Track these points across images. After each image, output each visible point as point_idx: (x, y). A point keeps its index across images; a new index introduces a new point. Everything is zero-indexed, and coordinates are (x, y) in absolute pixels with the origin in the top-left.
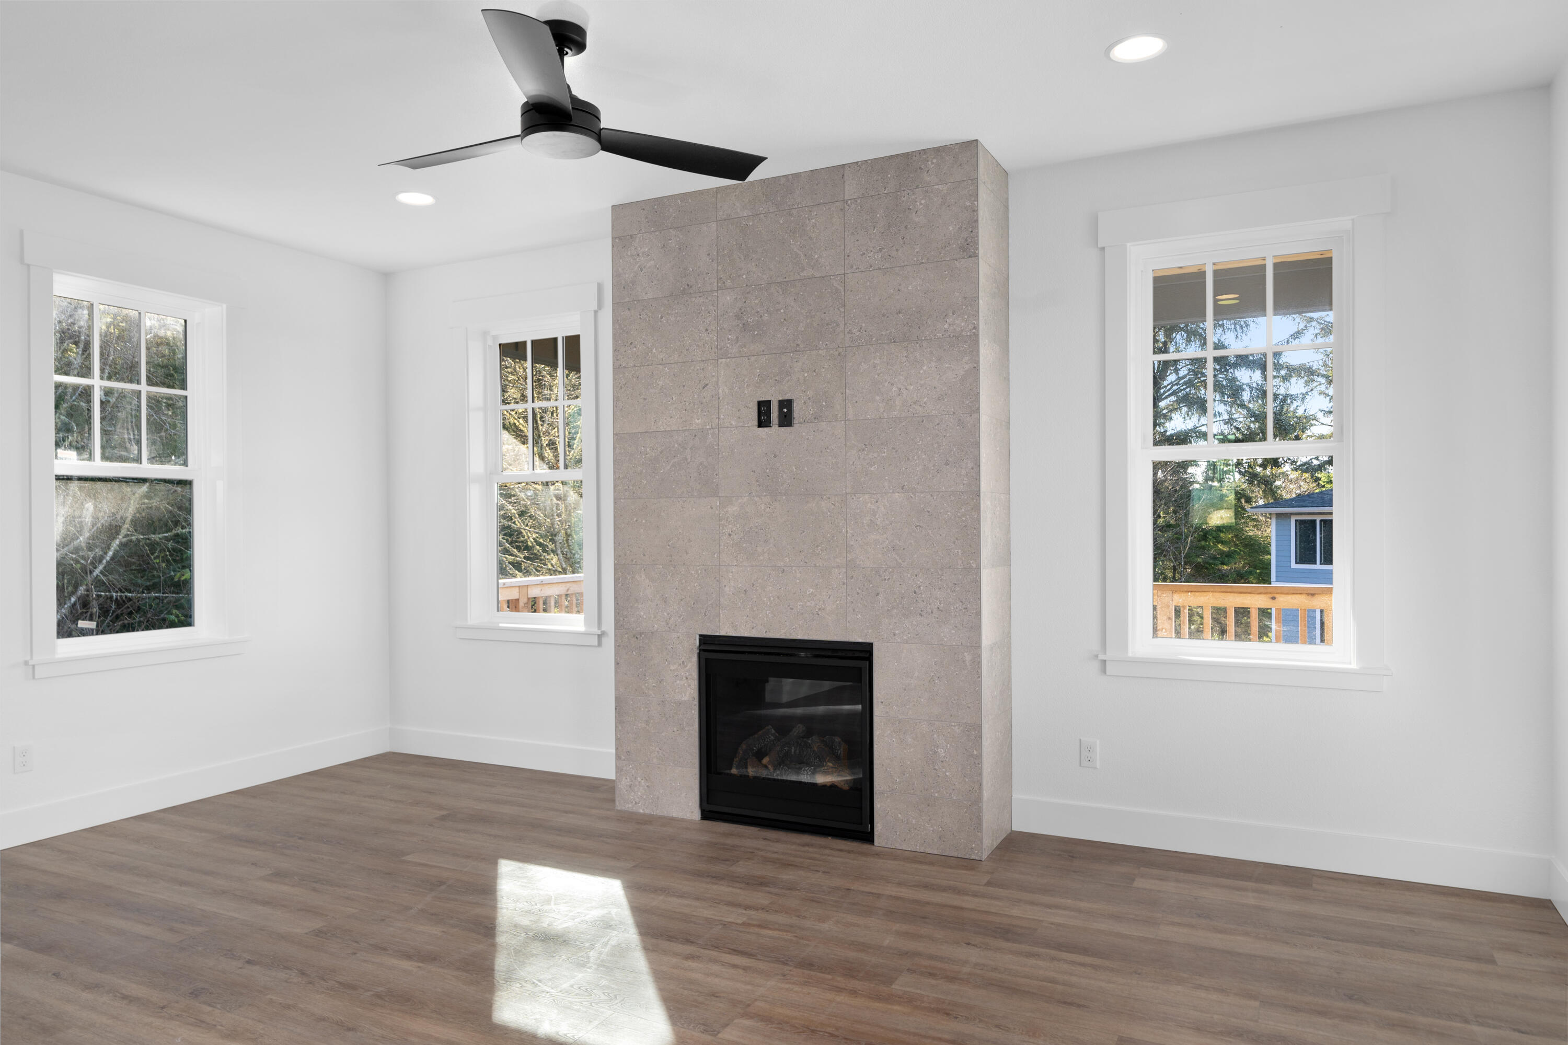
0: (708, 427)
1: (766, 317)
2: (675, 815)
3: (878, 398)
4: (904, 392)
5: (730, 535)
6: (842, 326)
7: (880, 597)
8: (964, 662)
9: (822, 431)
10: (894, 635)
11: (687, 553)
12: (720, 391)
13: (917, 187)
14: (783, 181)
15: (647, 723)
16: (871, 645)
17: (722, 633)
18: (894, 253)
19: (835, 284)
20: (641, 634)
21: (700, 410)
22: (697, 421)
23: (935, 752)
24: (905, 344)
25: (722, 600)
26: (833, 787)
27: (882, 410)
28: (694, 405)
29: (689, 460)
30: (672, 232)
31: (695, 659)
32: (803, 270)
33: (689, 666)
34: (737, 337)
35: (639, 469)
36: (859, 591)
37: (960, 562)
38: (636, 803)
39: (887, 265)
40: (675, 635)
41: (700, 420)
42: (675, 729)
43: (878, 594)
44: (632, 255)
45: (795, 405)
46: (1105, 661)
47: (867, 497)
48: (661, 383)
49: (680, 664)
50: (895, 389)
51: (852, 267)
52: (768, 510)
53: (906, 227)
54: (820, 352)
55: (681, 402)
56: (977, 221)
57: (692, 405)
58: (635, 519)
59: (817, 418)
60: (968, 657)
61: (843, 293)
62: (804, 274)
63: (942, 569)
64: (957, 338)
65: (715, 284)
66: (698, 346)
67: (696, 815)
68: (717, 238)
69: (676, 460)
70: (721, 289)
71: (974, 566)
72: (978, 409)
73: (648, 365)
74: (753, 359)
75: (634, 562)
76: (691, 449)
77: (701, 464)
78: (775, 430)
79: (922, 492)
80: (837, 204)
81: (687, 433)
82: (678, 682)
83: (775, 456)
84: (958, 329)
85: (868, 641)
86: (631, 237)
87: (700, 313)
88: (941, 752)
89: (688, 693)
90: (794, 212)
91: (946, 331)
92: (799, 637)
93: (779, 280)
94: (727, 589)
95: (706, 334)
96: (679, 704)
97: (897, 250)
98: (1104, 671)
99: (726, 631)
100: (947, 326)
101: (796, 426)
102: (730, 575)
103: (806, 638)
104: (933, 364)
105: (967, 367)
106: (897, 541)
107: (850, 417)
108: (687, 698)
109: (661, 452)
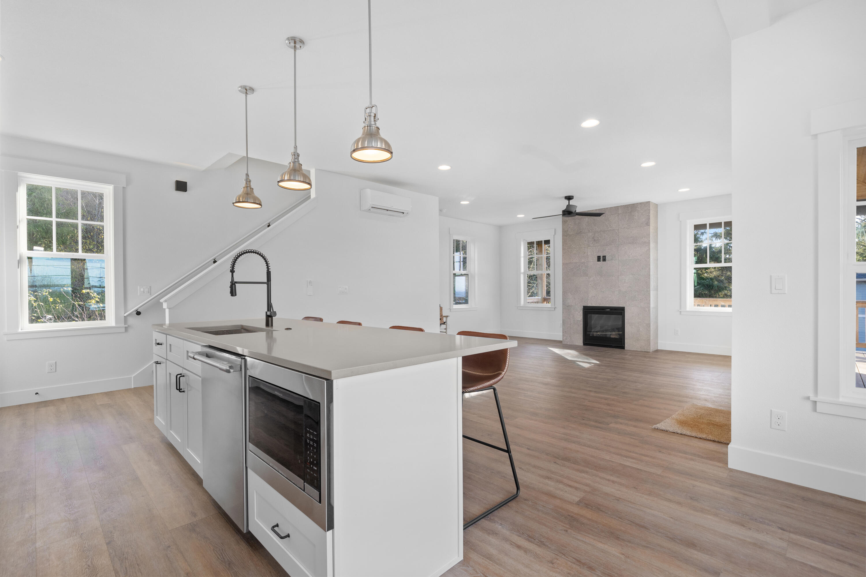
0: (585, 262)
1: (600, 238)
2: (577, 344)
3: (626, 255)
4: (632, 254)
5: (591, 284)
6: (618, 240)
7: (626, 297)
8: (646, 310)
9: (613, 262)
10: (630, 305)
11: (580, 289)
12: (588, 254)
13: (636, 211)
14: (604, 209)
15: (570, 325)
16: (624, 307)
19: (616, 231)
20: (569, 306)
22: (583, 260)
23: (639, 329)
24: (633, 244)
25: (589, 298)
26: (615, 338)
27: (627, 258)
29: (581, 269)
30: (577, 220)
31: (582, 311)
33: (581, 312)
34: (593, 243)
35: (569, 271)
36: (622, 296)
37: (645, 290)
38: (567, 342)
39: (628, 227)
40: (577, 306)
42: (577, 326)
44: (567, 225)
45: (606, 257)
46: (681, 312)
47: (623, 276)
48: (574, 252)
49: (578, 312)
50: (630, 253)
51: (620, 227)
52: (600, 279)
53: (633, 219)
54: (613, 245)
55: (579, 256)
56: (650, 218)
57: (582, 257)
58: (567, 281)
59: (612, 259)
60: (647, 309)
61: (618, 233)
62: (609, 229)
63: (641, 291)
64: (645, 243)
65: (587, 231)
66: (583, 244)
67: (582, 344)
68: (588, 221)
69: (578, 269)
70: (589, 232)
71: (649, 290)
73: (572, 248)
74: (596, 247)
75: (567, 291)
76: (581, 266)
77: (584, 269)
78: (601, 262)
79: (636, 275)
80: (617, 214)
81: (580, 263)
82: (578, 316)
83: (602, 268)
84: (645, 241)
85: (624, 306)
86: (567, 221)
87: (584, 237)
88: (641, 329)
90: (606, 216)
91: (642, 241)
92: (607, 306)
93: (603, 230)
94: (590, 296)
95: (585, 242)
96: (578, 321)
97: (631, 224)
98: (681, 314)
99: (590, 305)
100: (642, 240)
101: (607, 261)
102: (591, 293)
103: (609, 306)
104: (639, 248)
105: (647, 249)
106: (631, 285)
107: (620, 259)
108: (580, 319)
109: (574, 267)
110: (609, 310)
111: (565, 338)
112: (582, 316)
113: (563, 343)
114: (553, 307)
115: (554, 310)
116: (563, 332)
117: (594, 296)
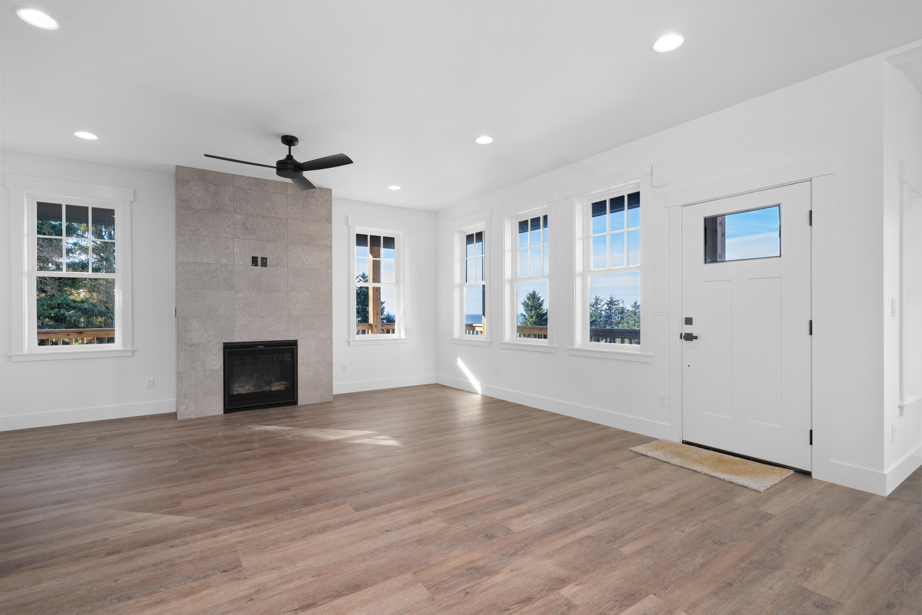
0: (229, 263)
1: (256, 227)
2: (211, 415)
3: (299, 261)
4: (308, 260)
5: (239, 304)
6: (287, 236)
7: (300, 325)
9: (279, 270)
10: (305, 336)
11: (218, 311)
12: (235, 251)
13: (313, 197)
14: (263, 181)
15: (196, 380)
16: (297, 341)
17: (236, 341)
18: (305, 216)
19: (284, 221)
20: (193, 345)
21: (225, 257)
22: (223, 261)
23: (318, 372)
24: (309, 245)
25: (235, 329)
26: (278, 390)
27: (301, 265)
28: (222, 254)
29: (219, 275)
30: (211, 185)
31: (222, 352)
32: (271, 214)
33: (219, 355)
34: (243, 232)
35: (192, 277)
36: (293, 323)
37: (326, 313)
38: (189, 415)
39: (302, 219)
40: (210, 344)
41: (225, 260)
42: (211, 381)
43: (299, 324)
44: (188, 189)
45: (268, 259)
46: (349, 342)
47: (295, 292)
48: (204, 243)
49: (214, 355)
50: (305, 259)
51: (290, 217)
52: (256, 296)
53: (309, 209)
54: (278, 243)
55: (215, 253)
56: (331, 213)
57: (221, 254)
58: (190, 298)
59: (277, 265)
60: (328, 341)
61: (287, 225)
62: (272, 215)
63: (321, 316)
64: (326, 246)
65: (232, 210)
66: (224, 232)
67: (222, 412)
68: (233, 193)
69: (212, 275)
70: (235, 212)
71: (331, 314)
72: (332, 268)
73: (198, 235)
74: (250, 241)
75: (189, 315)
76: (220, 271)
77: (225, 277)
78: (259, 268)
79: (314, 292)
80: (285, 195)
81: (218, 265)
82: (213, 362)
83: (259, 277)
84: (326, 244)
85: (296, 339)
86: (188, 181)
87: (225, 220)
88: (320, 371)
89: (218, 366)
90: (268, 193)
91: (322, 244)
92: (270, 340)
93: (261, 215)
94: (238, 324)
95: (228, 228)
96: (212, 370)
97: (306, 215)
98: (349, 344)
99: (237, 340)
100: (322, 242)
101: (268, 267)
102: (239, 319)
103: (272, 340)
104: (318, 253)
105: (329, 255)
106: (306, 307)
107: (289, 266)
108: (217, 368)
109: (204, 271)
110: (262, 347)
111: (183, 407)
112: (222, 361)
113: (179, 418)
114: (131, 349)
115: (131, 355)
116: (178, 396)
117: (246, 325)
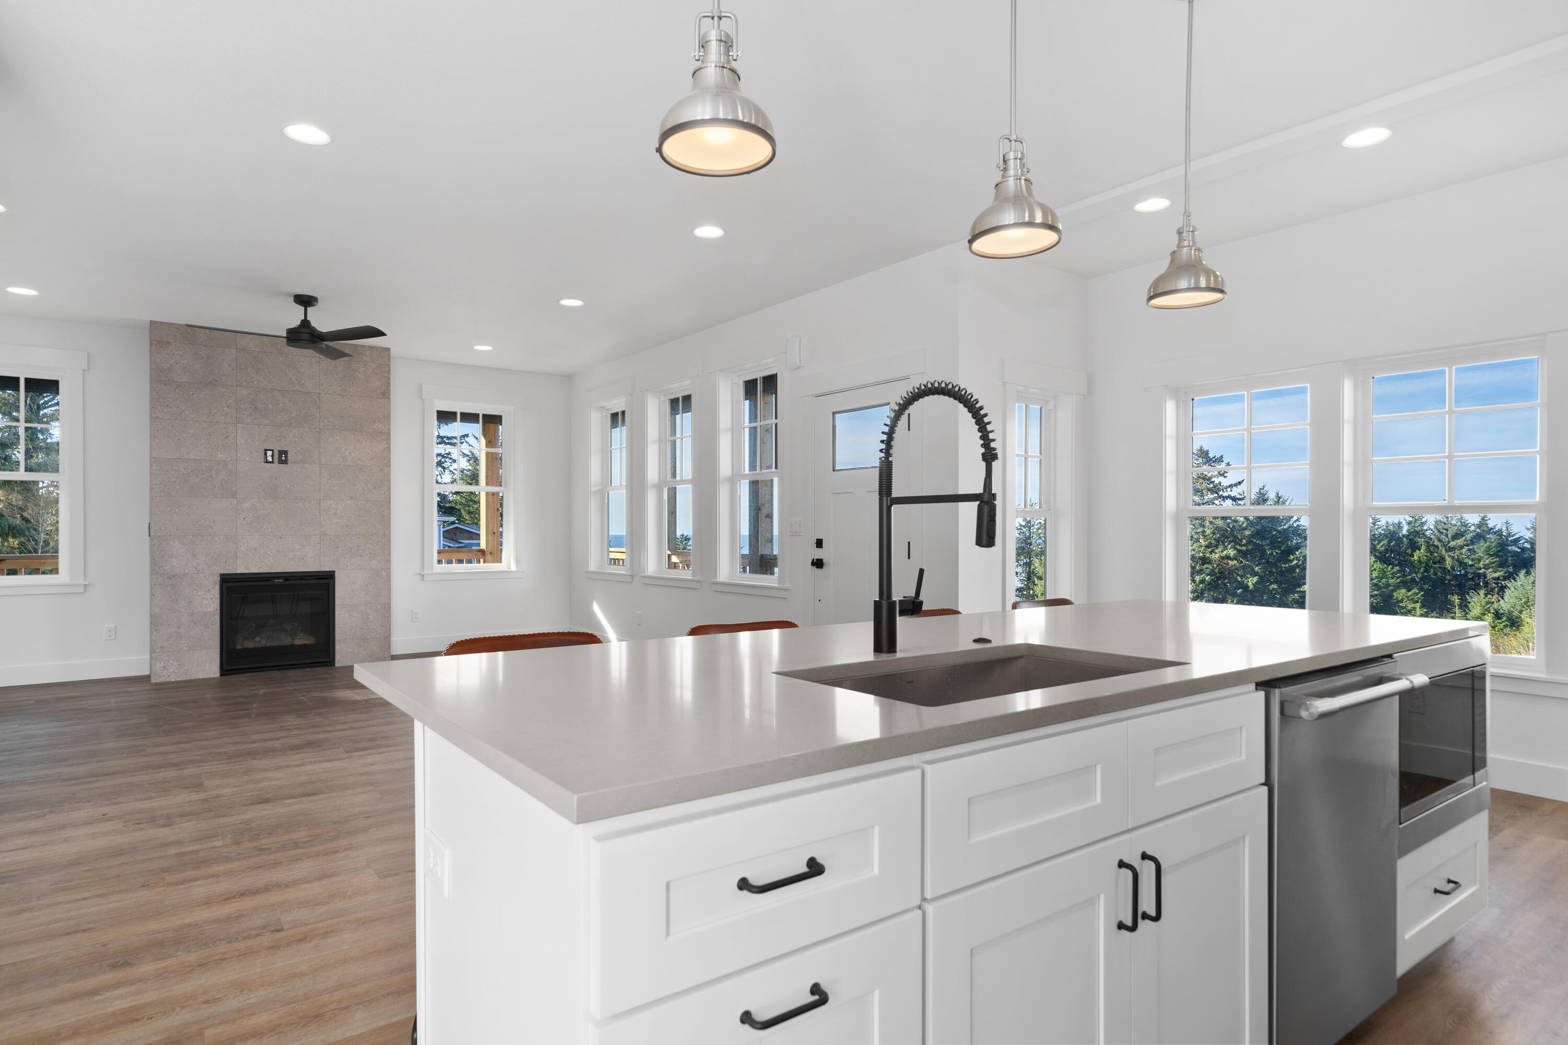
0: (229, 460)
1: (270, 406)
2: (200, 677)
3: (338, 455)
4: (353, 454)
5: (244, 519)
6: (318, 418)
7: (339, 549)
8: (382, 576)
9: (306, 468)
10: (347, 566)
11: (212, 529)
12: (238, 441)
13: (360, 361)
15: (179, 627)
16: (334, 572)
17: (239, 572)
18: (348, 389)
19: (314, 397)
20: (172, 576)
21: (223, 450)
22: (220, 456)
23: (368, 618)
24: (353, 432)
25: (237, 554)
26: (305, 645)
27: (341, 461)
28: (219, 447)
29: (214, 477)
30: (202, 347)
31: (217, 587)
32: (295, 387)
33: (213, 591)
34: (251, 414)
35: (173, 480)
36: (328, 547)
37: (381, 532)
38: (169, 676)
39: (343, 394)
40: (202, 575)
41: (222, 456)
42: (202, 628)
43: (338, 548)
45: (289, 453)
46: (423, 575)
47: (332, 501)
48: (192, 431)
49: (206, 591)
50: (348, 452)
51: (324, 391)
52: (270, 506)
53: (354, 378)
54: (305, 429)
55: (208, 444)
56: (390, 383)
57: (216, 446)
58: (169, 509)
59: (303, 461)
60: (384, 573)
61: (319, 402)
62: (295, 388)
63: (372, 535)
64: (380, 433)
65: (235, 382)
66: (221, 414)
67: (217, 674)
68: (237, 358)
69: (204, 476)
70: (239, 386)
71: (387, 533)
72: (390, 465)
73: (182, 420)
74: (261, 427)
75: (168, 534)
76: (216, 471)
77: (223, 479)
78: (275, 465)
79: (361, 500)
80: (315, 358)
81: (212, 462)
82: (204, 601)
83: (276, 478)
84: (381, 429)
85: (332, 570)
86: (168, 343)
87: (223, 397)
88: (371, 617)
89: (212, 608)
90: (290, 356)
91: (374, 429)
92: (291, 571)
93: (279, 389)
94: (242, 548)
95: (228, 409)
96: (206, 613)
97: (349, 388)
98: (423, 580)
99: (241, 570)
100: (375, 427)
101: (289, 464)
102: (245, 540)
103: (295, 571)
104: (368, 443)
105: (385, 446)
106: (348, 523)
107: (323, 463)
108: (210, 610)
109: (192, 471)
110: (281, 581)
111: (159, 665)
112: (219, 601)
113: (153, 680)
114: (82, 582)
115: (83, 591)
116: (152, 651)
117: (255, 549)
